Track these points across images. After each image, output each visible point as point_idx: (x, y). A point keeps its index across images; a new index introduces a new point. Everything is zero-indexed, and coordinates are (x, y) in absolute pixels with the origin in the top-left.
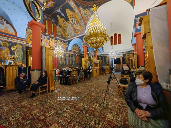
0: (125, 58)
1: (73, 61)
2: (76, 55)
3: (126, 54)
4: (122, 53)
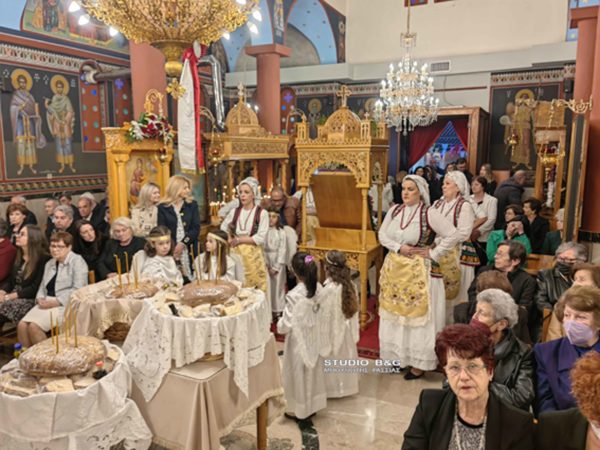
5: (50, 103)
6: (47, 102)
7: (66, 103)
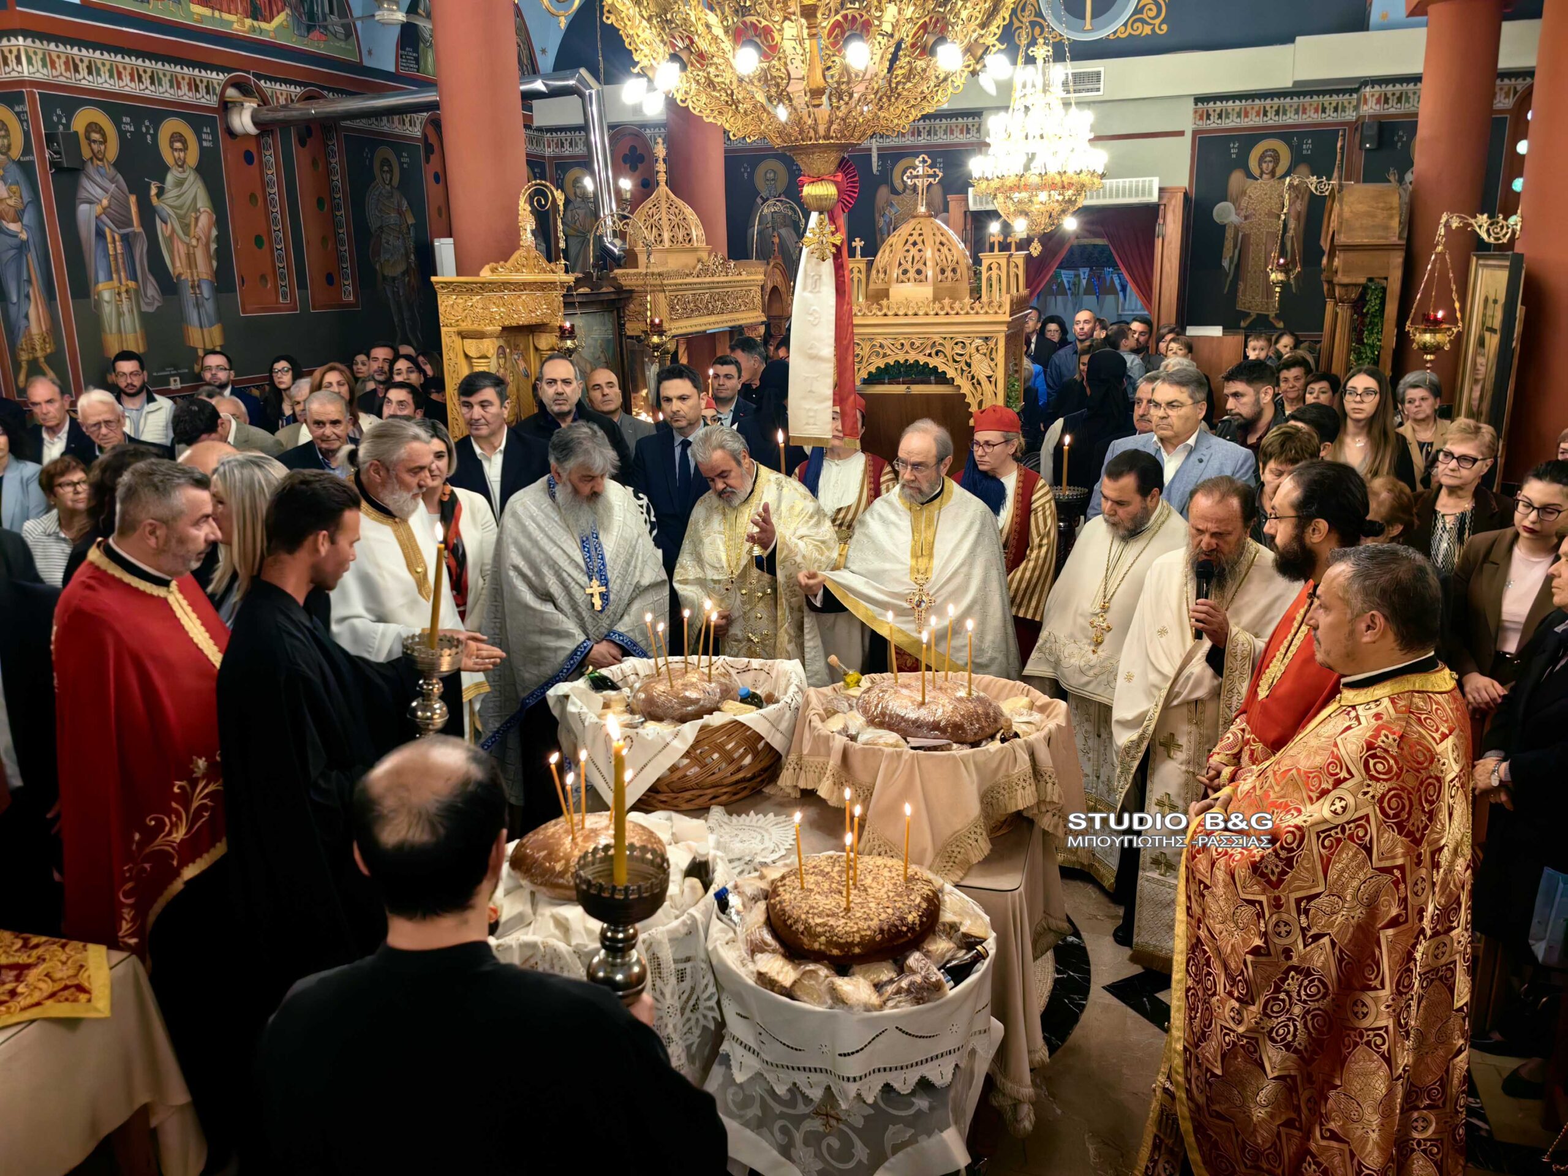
0: (1225, 213)
1: (169, 285)
2: (243, 121)
3: (1250, 138)
4: (1186, 120)
5: (161, 192)
6: (154, 191)
7: (195, 191)
